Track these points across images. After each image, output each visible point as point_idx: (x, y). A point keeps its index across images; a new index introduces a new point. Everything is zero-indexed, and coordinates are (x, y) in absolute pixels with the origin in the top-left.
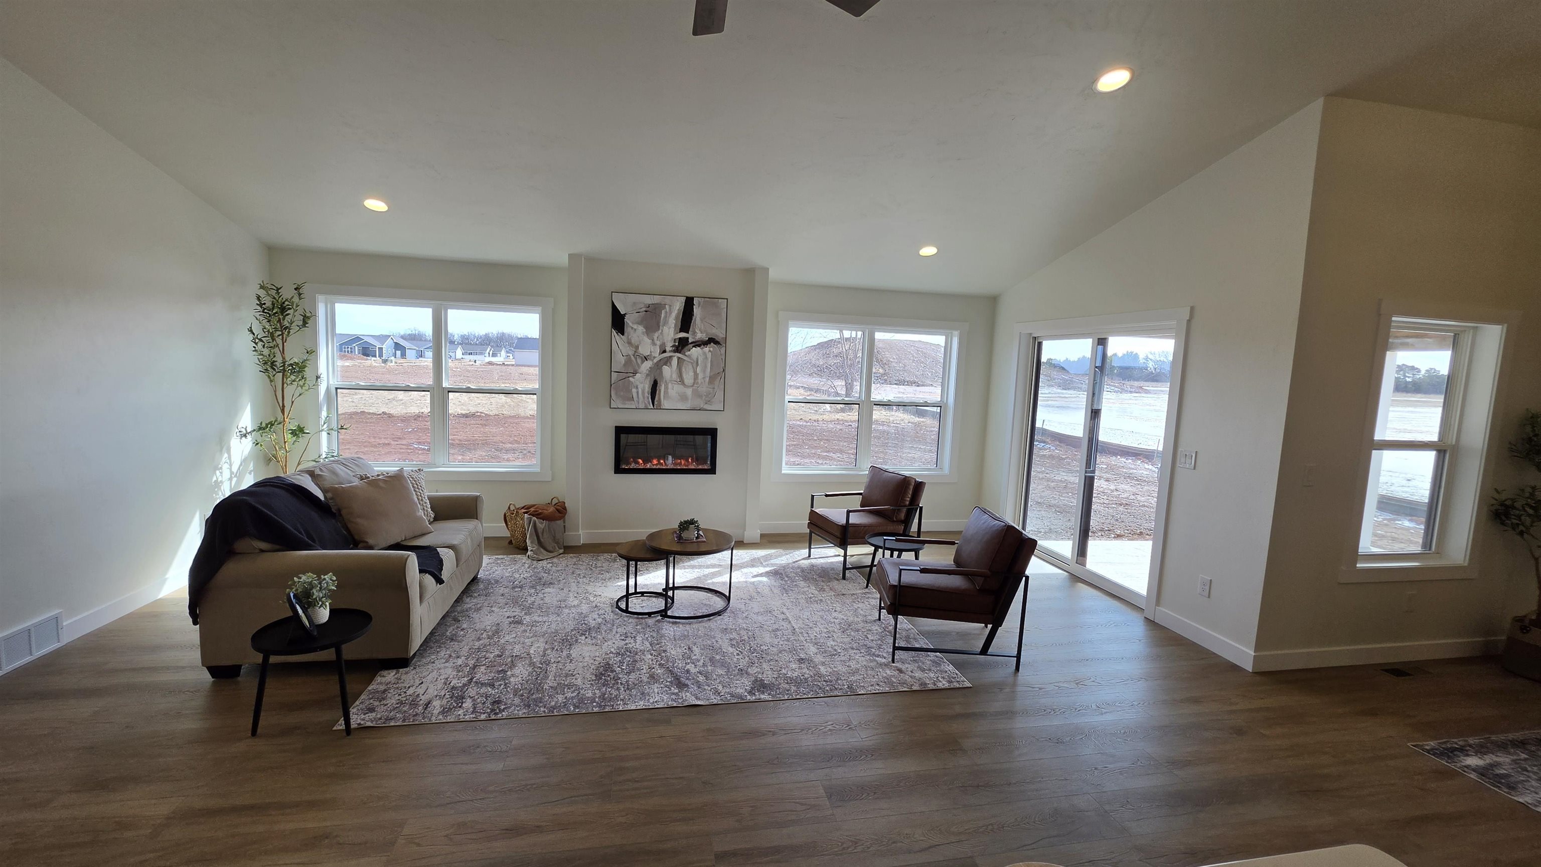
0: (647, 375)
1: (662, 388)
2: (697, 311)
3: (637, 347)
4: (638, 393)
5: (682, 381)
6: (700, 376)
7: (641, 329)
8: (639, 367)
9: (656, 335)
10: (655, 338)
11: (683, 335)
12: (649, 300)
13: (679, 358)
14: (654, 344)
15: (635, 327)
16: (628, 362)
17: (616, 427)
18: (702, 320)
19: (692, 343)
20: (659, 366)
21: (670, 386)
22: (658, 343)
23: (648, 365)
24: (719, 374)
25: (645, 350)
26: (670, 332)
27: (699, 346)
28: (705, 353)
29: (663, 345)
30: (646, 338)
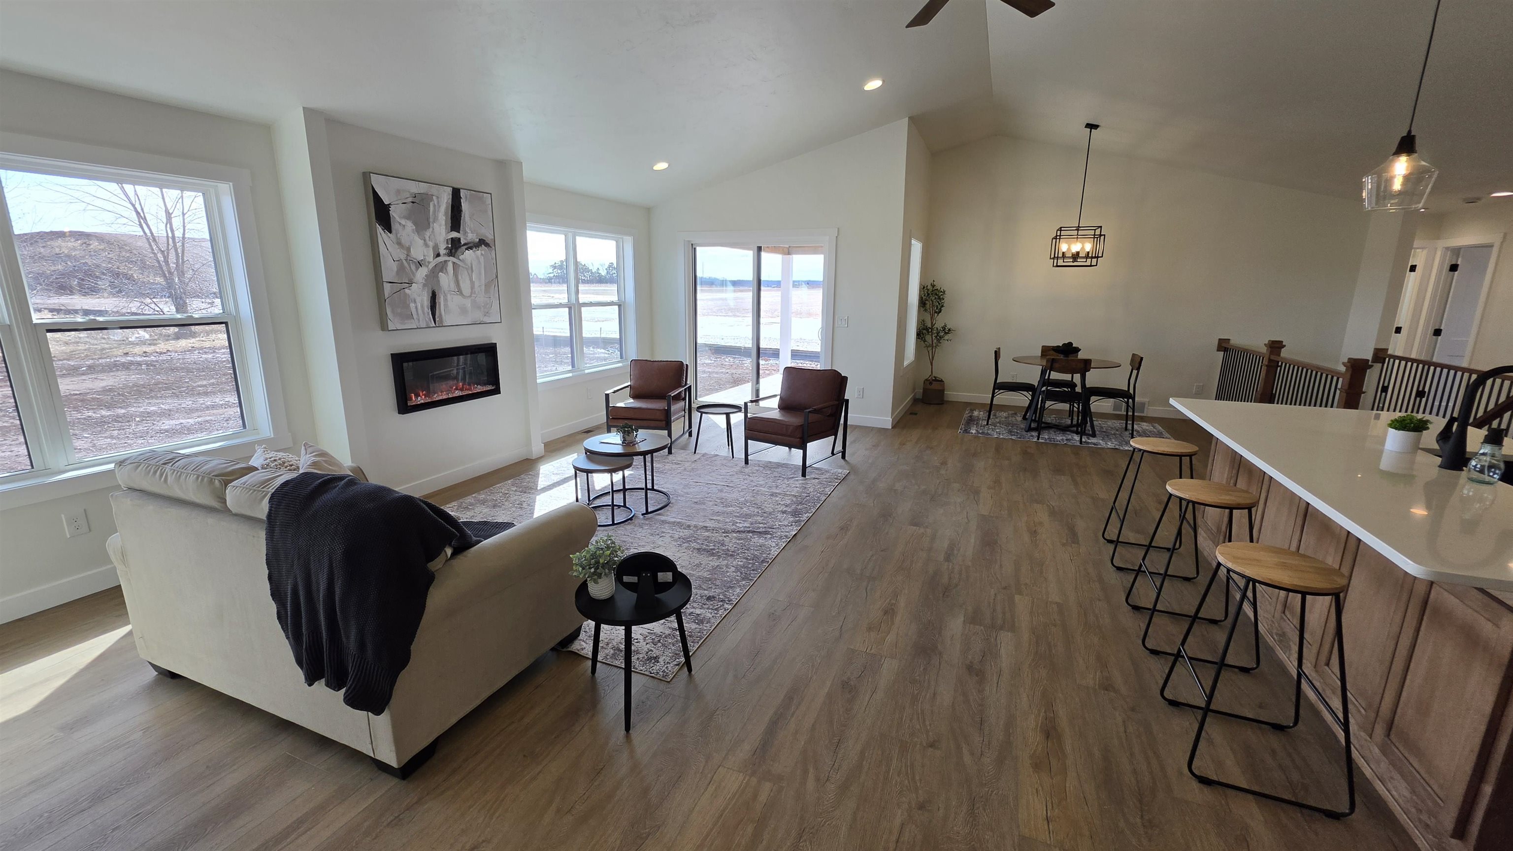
0: (424, 285)
1: (441, 300)
2: (465, 205)
3: (408, 249)
4: (416, 308)
5: (458, 291)
6: (477, 284)
7: (410, 225)
8: (414, 274)
9: (428, 234)
10: (427, 238)
11: (454, 235)
12: (414, 188)
13: (454, 263)
14: (426, 245)
15: (403, 222)
16: (401, 269)
17: (394, 356)
18: (471, 218)
19: (465, 244)
20: (434, 274)
21: (449, 297)
22: (431, 244)
23: (422, 273)
24: (492, 282)
25: (417, 253)
26: (441, 232)
27: (471, 248)
28: (478, 258)
29: (436, 247)
30: (416, 238)
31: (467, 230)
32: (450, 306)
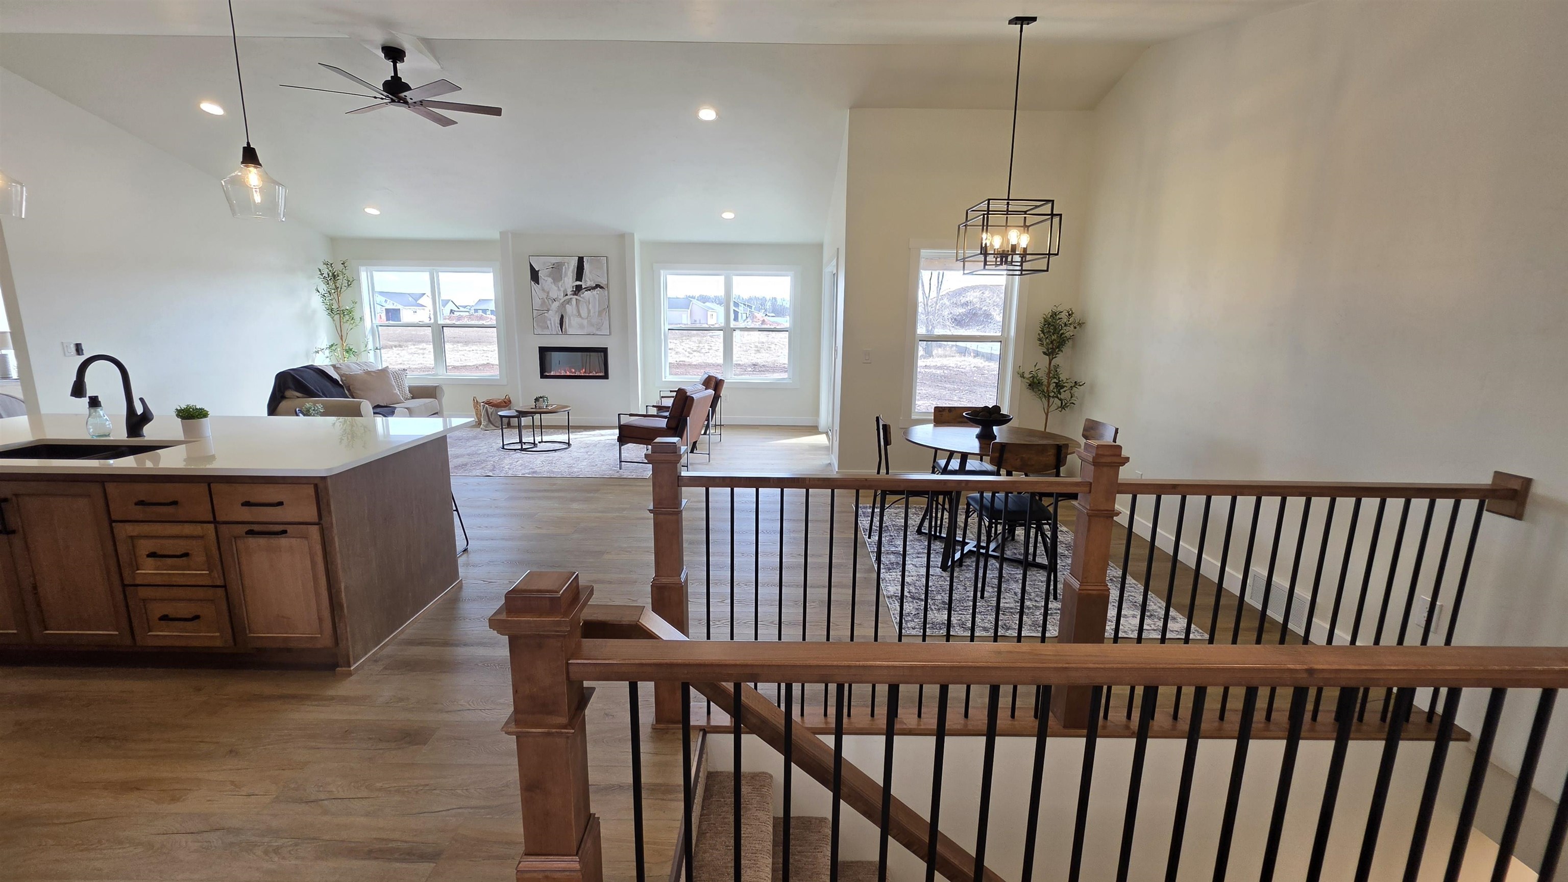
0: (556, 312)
1: (566, 320)
2: (586, 266)
4: (551, 323)
5: (579, 315)
6: (592, 311)
7: (550, 280)
8: (551, 306)
9: (560, 284)
10: (560, 286)
11: (578, 283)
12: (554, 260)
13: (577, 299)
14: (559, 290)
15: (546, 279)
16: (543, 303)
17: (540, 348)
18: (590, 273)
19: (585, 288)
20: (563, 305)
21: (572, 318)
22: (562, 289)
24: (606, 309)
25: (553, 295)
26: (569, 281)
27: (590, 290)
29: (565, 291)
30: (553, 286)
31: (587, 280)
32: (572, 324)
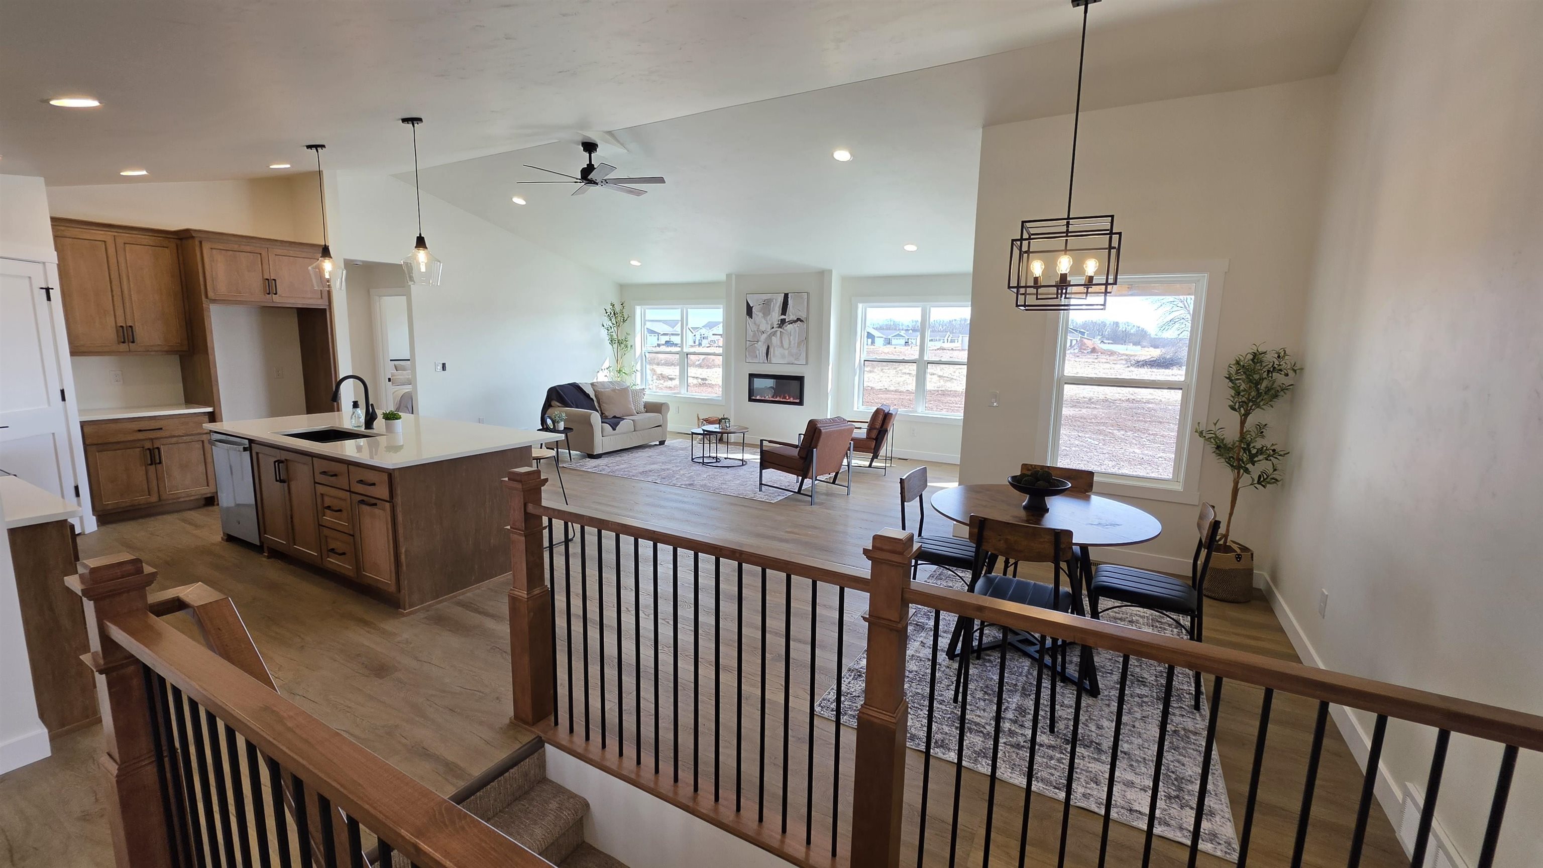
0: (764, 343)
1: (771, 350)
2: (790, 301)
3: (759, 326)
4: (759, 353)
5: (782, 346)
6: (793, 342)
7: (761, 315)
8: (760, 338)
9: (769, 318)
10: (768, 320)
11: (783, 317)
12: (765, 297)
13: (781, 331)
14: (767, 323)
15: (758, 313)
16: (754, 335)
17: (749, 374)
18: (793, 307)
19: (788, 322)
20: (770, 337)
21: (776, 348)
22: (770, 323)
23: (764, 337)
24: (805, 339)
25: (762, 328)
26: (776, 316)
27: (792, 323)
28: (794, 328)
29: (772, 324)
30: (763, 320)
31: (790, 314)
32: (776, 352)
